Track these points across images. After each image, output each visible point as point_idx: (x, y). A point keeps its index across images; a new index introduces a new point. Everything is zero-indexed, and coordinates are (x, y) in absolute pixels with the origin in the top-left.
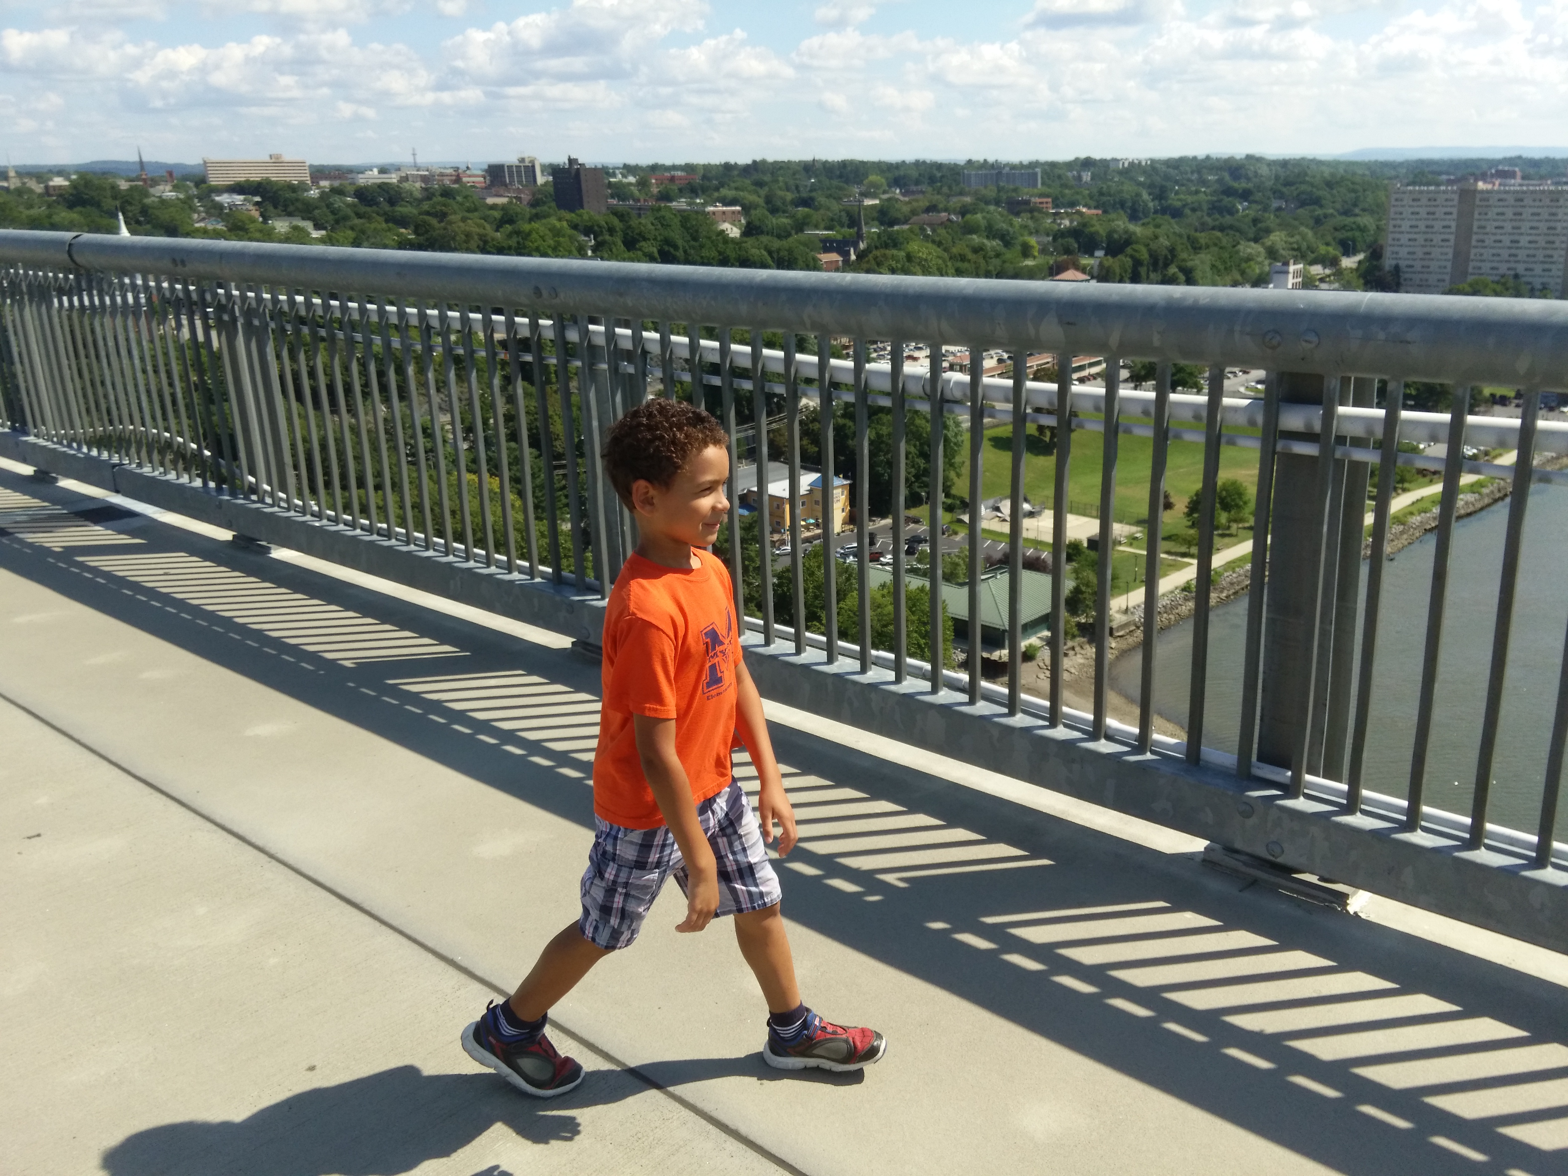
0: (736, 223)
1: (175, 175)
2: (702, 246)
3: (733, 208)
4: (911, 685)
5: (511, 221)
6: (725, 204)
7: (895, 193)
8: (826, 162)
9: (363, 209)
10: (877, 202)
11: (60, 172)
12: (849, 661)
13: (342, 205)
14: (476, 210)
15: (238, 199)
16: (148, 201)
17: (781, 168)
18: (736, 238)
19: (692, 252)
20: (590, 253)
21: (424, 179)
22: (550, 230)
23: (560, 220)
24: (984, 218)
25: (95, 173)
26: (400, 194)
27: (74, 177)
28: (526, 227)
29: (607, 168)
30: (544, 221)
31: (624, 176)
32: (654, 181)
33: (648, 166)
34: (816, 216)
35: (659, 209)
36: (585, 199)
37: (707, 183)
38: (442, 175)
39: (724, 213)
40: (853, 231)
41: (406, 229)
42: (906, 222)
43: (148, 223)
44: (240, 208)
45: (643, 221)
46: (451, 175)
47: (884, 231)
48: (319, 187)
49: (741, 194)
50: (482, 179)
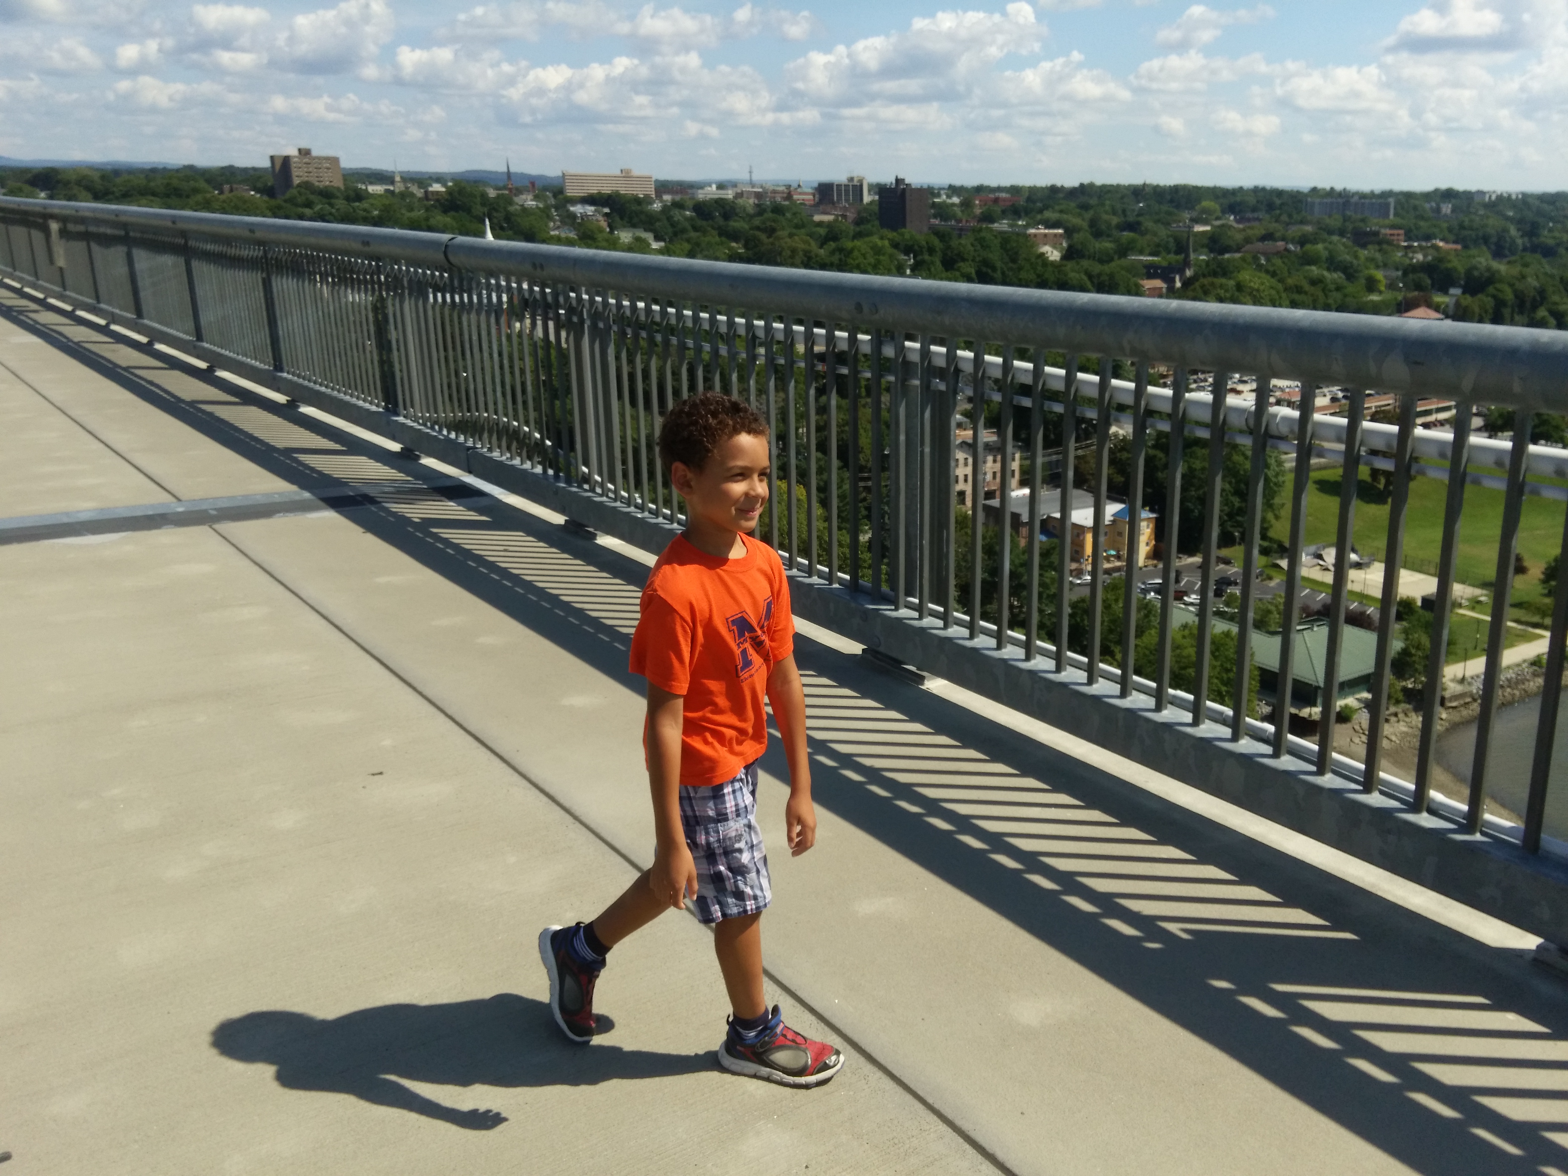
0: (1058, 246)
1: (536, 186)
2: (1020, 269)
3: (1056, 231)
4: (1208, 729)
5: (835, 238)
6: (1047, 227)
7: (1229, 219)
8: (1158, 186)
9: (700, 223)
10: (1208, 228)
11: (439, 178)
12: (1143, 697)
13: (680, 218)
14: (803, 226)
15: (590, 209)
16: (511, 209)
17: (1109, 192)
18: (1056, 261)
19: (1011, 274)
20: (908, 272)
21: (758, 195)
22: (872, 248)
23: (881, 239)
24: (1326, 248)
25: (468, 181)
26: (735, 209)
27: (450, 184)
28: (849, 245)
29: (933, 188)
30: (867, 239)
31: (949, 197)
32: (977, 202)
33: (973, 188)
34: (1142, 241)
35: (980, 230)
36: (908, 219)
38: (774, 192)
39: (1045, 235)
40: (1181, 257)
41: (737, 243)
42: (1238, 250)
43: (511, 229)
44: (590, 218)
45: (963, 241)
46: (783, 192)
47: (1213, 258)
48: (662, 201)
49: (1065, 216)
50: (811, 197)
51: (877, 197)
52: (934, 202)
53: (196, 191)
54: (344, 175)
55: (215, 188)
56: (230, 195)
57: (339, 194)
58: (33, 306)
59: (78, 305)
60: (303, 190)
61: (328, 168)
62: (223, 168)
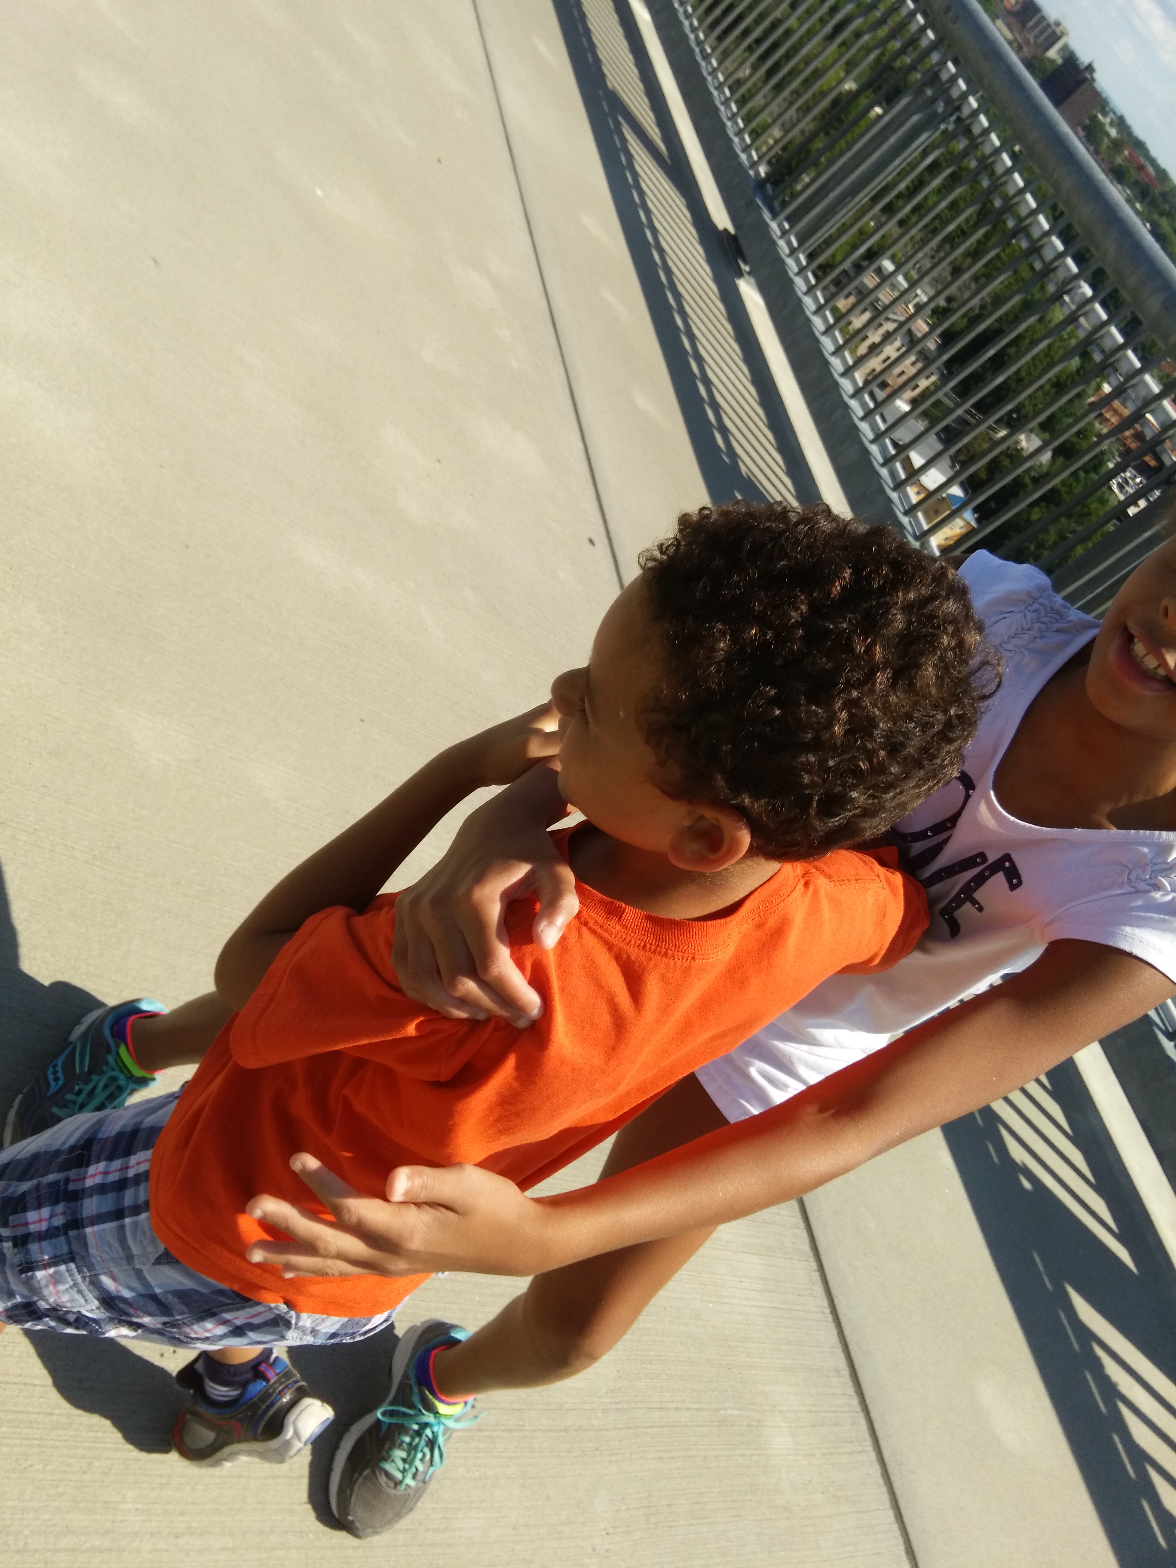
29: (1107, 103)
31: (1112, 124)
32: (1126, 152)
33: (1137, 138)
37: (1160, 201)
51: (1060, 61)
52: (1095, 117)
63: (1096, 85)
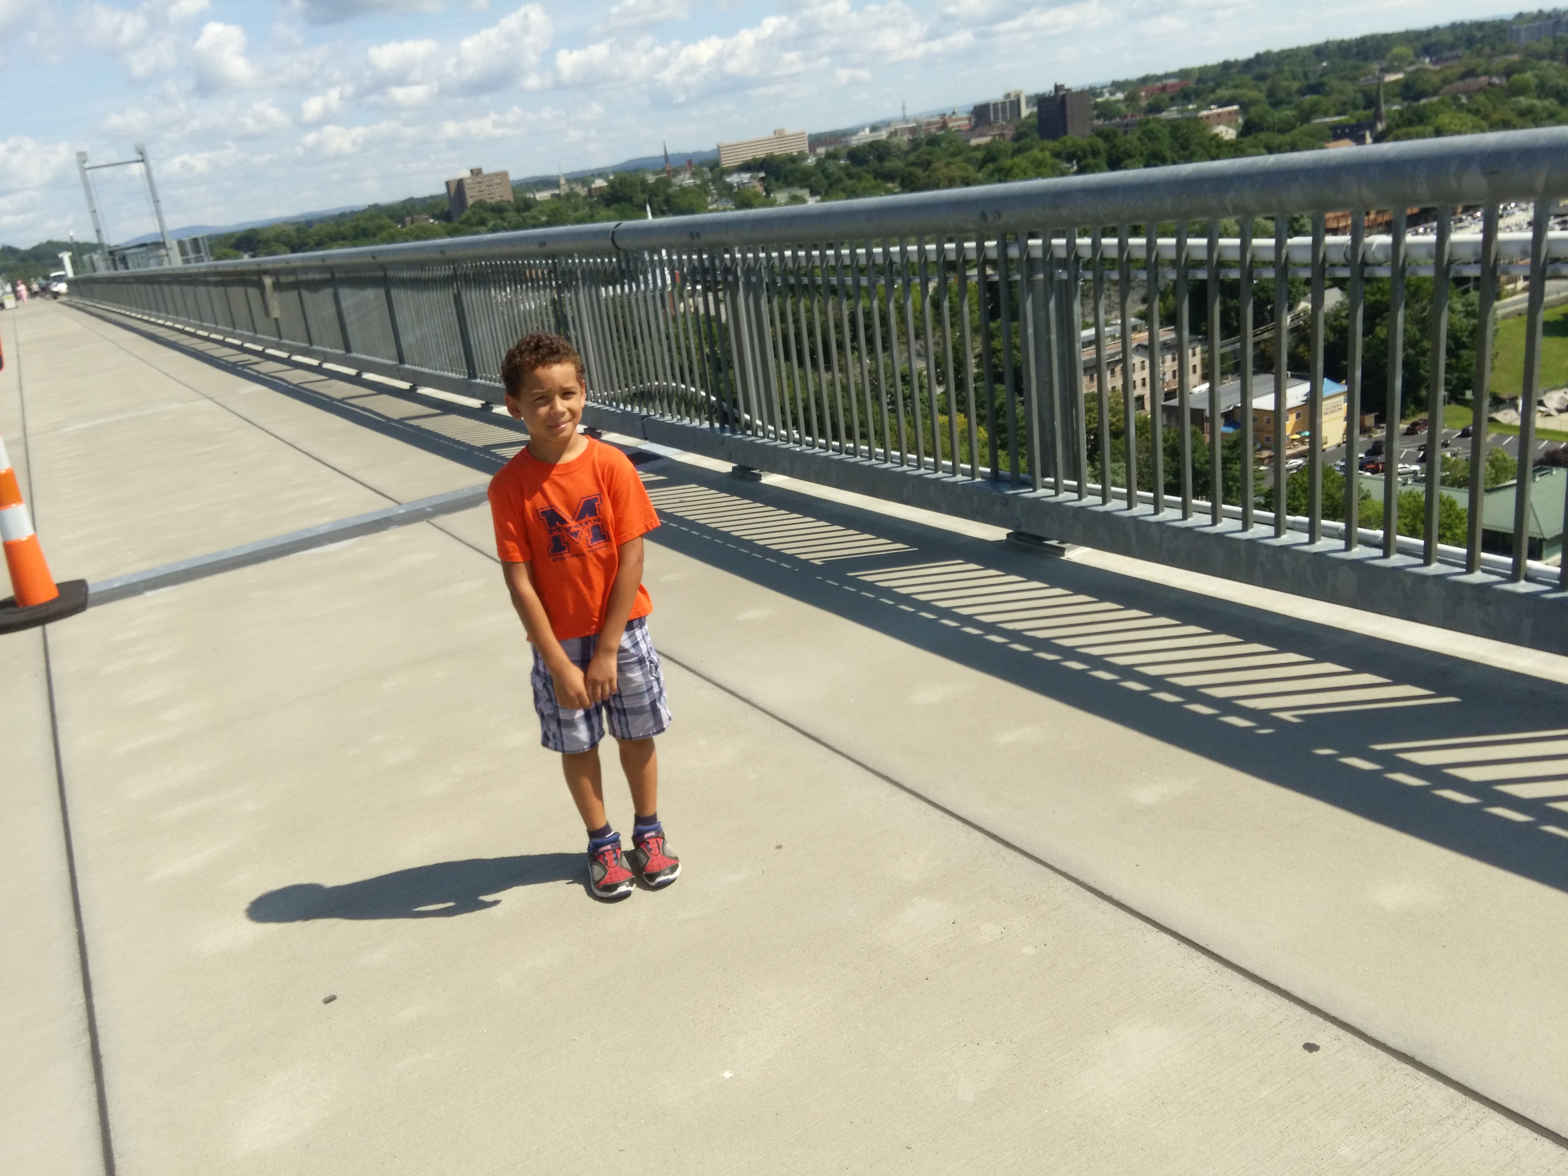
0: (1233, 124)
1: (693, 162)
2: (1192, 155)
3: (1230, 108)
5: (994, 157)
6: (1220, 106)
7: (1424, 63)
8: (1342, 41)
9: (853, 170)
10: (1400, 76)
11: (600, 174)
14: (960, 153)
15: (746, 177)
16: (671, 191)
17: (1288, 56)
18: (1231, 140)
21: (912, 130)
22: (1032, 162)
23: (1042, 151)
24: (1536, 76)
25: (628, 172)
26: (889, 149)
27: (611, 177)
28: (1008, 164)
29: (1095, 88)
30: (1027, 154)
31: (1112, 94)
32: (1143, 94)
33: (1138, 80)
34: (1325, 102)
35: (1148, 122)
36: (1069, 125)
37: (1202, 86)
38: (929, 124)
39: (1219, 115)
40: (1370, 112)
41: (893, 184)
42: (1435, 93)
43: (671, 211)
44: (746, 185)
45: (1129, 137)
46: (937, 123)
47: (1408, 107)
48: (815, 154)
49: (1239, 91)
50: (967, 122)
51: (1035, 109)
52: (1096, 103)
53: (381, 228)
54: (513, 188)
55: (397, 222)
56: (412, 227)
57: (510, 207)
58: (254, 359)
59: (294, 351)
60: (476, 209)
61: (498, 184)
62: (404, 202)
63: (1074, 91)
